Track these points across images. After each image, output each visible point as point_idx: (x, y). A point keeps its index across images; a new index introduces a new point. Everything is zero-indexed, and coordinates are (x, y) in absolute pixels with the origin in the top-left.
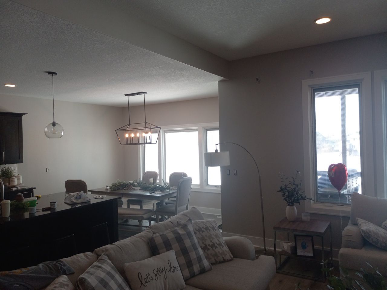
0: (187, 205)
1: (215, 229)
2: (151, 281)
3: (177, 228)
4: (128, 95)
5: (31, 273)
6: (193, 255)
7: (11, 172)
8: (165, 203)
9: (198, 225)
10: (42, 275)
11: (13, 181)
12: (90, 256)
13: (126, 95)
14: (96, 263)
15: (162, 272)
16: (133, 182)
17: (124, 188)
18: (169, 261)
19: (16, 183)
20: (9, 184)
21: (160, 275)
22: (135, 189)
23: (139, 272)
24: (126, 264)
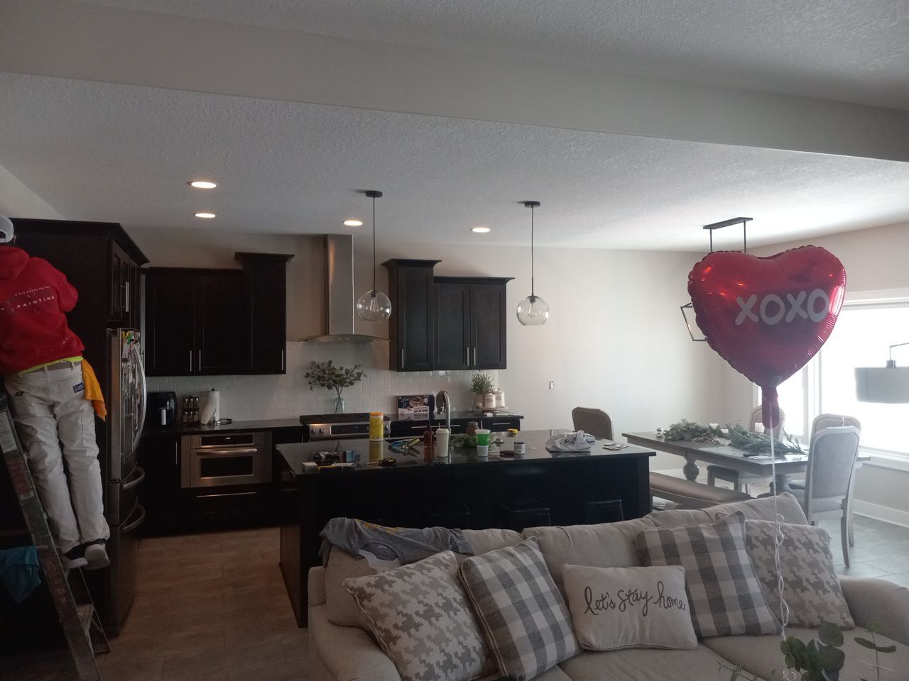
0: (844, 497)
1: (813, 548)
2: (609, 608)
3: (701, 525)
4: (711, 227)
5: (407, 536)
6: (728, 589)
7: (488, 384)
8: (790, 485)
9: (765, 529)
10: (421, 543)
11: (490, 401)
12: (509, 535)
13: (706, 227)
14: (511, 549)
15: (638, 600)
16: (718, 427)
17: (696, 439)
18: (660, 584)
19: (494, 405)
20: (484, 405)
21: (632, 605)
22: (719, 443)
23: (588, 585)
24: (566, 565)
